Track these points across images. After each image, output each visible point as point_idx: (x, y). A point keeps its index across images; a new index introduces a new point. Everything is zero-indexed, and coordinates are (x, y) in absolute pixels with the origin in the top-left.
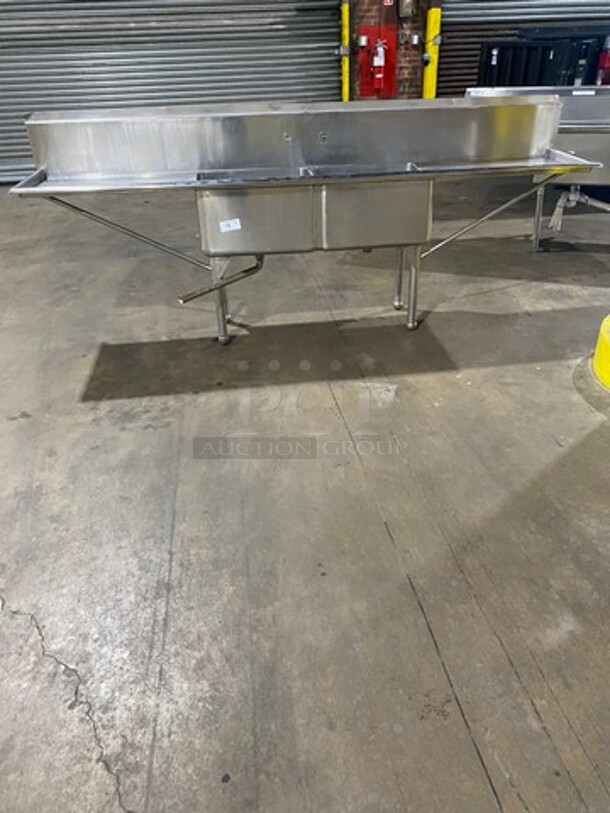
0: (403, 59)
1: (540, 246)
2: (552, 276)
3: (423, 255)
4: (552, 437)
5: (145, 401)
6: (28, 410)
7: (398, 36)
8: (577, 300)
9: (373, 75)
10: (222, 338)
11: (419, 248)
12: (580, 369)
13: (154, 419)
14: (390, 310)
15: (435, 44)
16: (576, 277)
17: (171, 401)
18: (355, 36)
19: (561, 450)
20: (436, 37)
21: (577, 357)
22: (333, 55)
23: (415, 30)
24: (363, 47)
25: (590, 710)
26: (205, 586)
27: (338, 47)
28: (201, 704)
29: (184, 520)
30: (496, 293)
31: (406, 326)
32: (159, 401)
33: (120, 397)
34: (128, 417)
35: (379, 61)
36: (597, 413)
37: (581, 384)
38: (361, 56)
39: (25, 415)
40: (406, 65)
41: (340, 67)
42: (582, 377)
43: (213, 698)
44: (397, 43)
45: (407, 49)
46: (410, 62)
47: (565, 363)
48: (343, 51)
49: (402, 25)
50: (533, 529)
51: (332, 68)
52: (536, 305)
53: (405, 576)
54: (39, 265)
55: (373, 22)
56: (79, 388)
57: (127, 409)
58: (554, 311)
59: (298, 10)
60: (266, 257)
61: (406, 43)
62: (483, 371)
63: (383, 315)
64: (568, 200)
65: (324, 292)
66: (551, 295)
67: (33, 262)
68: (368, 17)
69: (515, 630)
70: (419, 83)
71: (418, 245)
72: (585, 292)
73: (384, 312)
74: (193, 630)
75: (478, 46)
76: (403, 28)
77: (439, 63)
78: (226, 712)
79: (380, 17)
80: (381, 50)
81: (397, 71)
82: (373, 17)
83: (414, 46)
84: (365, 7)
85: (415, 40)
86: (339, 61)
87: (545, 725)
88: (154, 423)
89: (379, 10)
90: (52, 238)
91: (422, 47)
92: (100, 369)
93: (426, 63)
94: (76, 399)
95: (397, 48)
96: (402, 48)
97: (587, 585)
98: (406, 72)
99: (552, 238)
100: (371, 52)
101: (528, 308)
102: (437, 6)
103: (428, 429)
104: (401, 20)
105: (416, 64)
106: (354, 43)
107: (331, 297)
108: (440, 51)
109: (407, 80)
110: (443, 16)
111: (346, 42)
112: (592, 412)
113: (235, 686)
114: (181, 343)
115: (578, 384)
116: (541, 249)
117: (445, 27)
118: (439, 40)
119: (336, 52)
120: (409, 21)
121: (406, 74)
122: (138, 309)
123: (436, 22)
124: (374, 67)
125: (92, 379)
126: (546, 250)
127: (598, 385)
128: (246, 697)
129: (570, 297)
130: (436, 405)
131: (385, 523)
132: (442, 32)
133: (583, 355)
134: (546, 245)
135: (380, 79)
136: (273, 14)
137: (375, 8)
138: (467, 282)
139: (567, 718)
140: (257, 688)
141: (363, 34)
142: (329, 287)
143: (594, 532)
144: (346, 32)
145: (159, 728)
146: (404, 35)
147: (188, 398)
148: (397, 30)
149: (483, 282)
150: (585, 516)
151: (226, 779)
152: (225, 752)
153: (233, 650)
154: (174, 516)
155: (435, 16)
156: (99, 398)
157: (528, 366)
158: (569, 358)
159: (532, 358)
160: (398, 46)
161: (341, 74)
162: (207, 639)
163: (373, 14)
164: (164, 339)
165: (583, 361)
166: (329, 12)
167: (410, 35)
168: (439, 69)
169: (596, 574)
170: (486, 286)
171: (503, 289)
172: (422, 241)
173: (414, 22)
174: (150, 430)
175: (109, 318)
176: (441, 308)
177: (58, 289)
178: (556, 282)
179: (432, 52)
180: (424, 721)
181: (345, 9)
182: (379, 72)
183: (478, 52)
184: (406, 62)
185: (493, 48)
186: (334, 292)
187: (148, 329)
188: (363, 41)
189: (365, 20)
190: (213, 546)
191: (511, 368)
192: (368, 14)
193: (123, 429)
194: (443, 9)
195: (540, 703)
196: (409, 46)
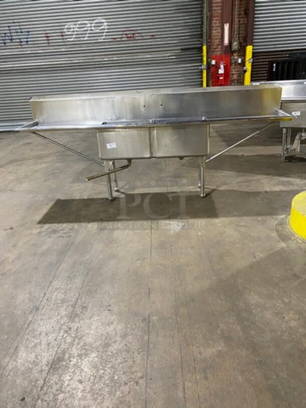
0: (234, 70)
1: (285, 159)
2: (287, 174)
3: (207, 161)
4: (253, 253)
5: (65, 225)
6: (14, 226)
7: (231, 59)
8: (295, 186)
9: (218, 77)
10: (110, 198)
11: (205, 157)
12: (282, 220)
13: (65, 233)
14: (196, 188)
15: (249, 62)
16: (300, 175)
17: (76, 225)
18: (209, 60)
19: (254, 260)
20: (250, 59)
21: (283, 214)
22: (198, 69)
23: (239, 56)
24: (213, 65)
25: (212, 392)
26: (53, 310)
27: (201, 66)
28: (27, 364)
29: (57, 280)
30: (254, 182)
31: (200, 196)
32: (70, 225)
33: (54, 223)
34: (54, 232)
35: (221, 71)
36: (282, 243)
37: (280, 228)
38: (212, 69)
39: (11, 228)
40: (235, 73)
41: (202, 75)
42: (281, 224)
43: (34, 362)
44: (231, 63)
45: (235, 65)
46: (237, 71)
47: (275, 217)
48: (203, 67)
49: (233, 54)
50: (222, 298)
51: (198, 75)
52: (273, 188)
53: (147, 315)
54: (47, 164)
55: (218, 53)
56: (39, 217)
57: (55, 228)
58: (281, 191)
59: (182, 49)
60: (133, 160)
61: (235, 62)
62: (230, 219)
63: (192, 190)
64: (301, 136)
65: (168, 179)
66: (283, 184)
67: (45, 163)
68: (216, 51)
69: (191, 346)
70: (242, 81)
71: (203, 156)
72: (302, 182)
73: (193, 189)
74: (39, 329)
75: (267, 63)
76: (233, 56)
77: (252, 71)
78: (37, 369)
79: (222, 51)
80: (222, 66)
81: (231, 76)
82: (219, 51)
83: (239, 64)
84: (215, 47)
85: (240, 61)
86: (202, 72)
87: (186, 396)
88: (63, 235)
89: (222, 48)
90: (57, 152)
91: (243, 64)
92: (52, 210)
93: (245, 71)
94: (36, 223)
95: (231, 65)
96: (233, 65)
97: (238, 328)
98: (235, 76)
99: (295, 155)
100: (217, 67)
101: (268, 189)
102: (250, 45)
103: (190, 245)
104: (232, 52)
105: (241, 72)
106: (209, 64)
107: (171, 181)
108: (252, 66)
109: (236, 80)
110: (253, 49)
111: (205, 63)
112: (280, 242)
113: (46, 358)
114: (92, 200)
115: (277, 228)
116: (287, 161)
117: (254, 54)
118: (251, 60)
119: (200, 68)
120: (237, 52)
121: (235, 77)
122: (80, 184)
123: (250, 52)
124: (219, 74)
125: (47, 214)
126: (290, 161)
127: (288, 228)
128: (48, 363)
129: (292, 184)
130: (200, 234)
131: (149, 289)
132: (253, 57)
133: (286, 214)
134: (291, 159)
135: (222, 80)
136: (170, 52)
137: (220, 47)
138: (242, 176)
139: (198, 394)
140: (55, 359)
141: (214, 59)
142: (172, 176)
143: (253, 302)
144: (205, 59)
145: (5, 372)
146: (234, 59)
147: (83, 224)
148: (231, 56)
149: (249, 176)
150: (252, 293)
151: (23, 399)
152: (27, 388)
153: (52, 341)
154: (54, 277)
155: (249, 49)
156: (45, 223)
157: (255, 218)
158: (279, 215)
159: (258, 214)
160: (231, 64)
161: (202, 78)
162: (44, 334)
163: (219, 50)
164: (86, 198)
165: (285, 217)
166: (197, 50)
167: (237, 59)
168: (252, 74)
169: (245, 323)
170: (250, 178)
171: (258, 180)
172: (205, 154)
173: (239, 52)
174: (61, 238)
175: (66, 188)
176: (222, 188)
177: (49, 175)
178: (287, 177)
179: (248, 66)
180: (126, 385)
181: (205, 48)
182: (222, 76)
183: (267, 66)
184: (235, 71)
185: (274, 63)
186: (172, 179)
187: (80, 193)
188: (213, 62)
189: (215, 53)
190: (65, 292)
191: (245, 218)
192: (217, 50)
193: (50, 237)
194: (253, 46)
195: (188, 384)
196: (237, 64)
